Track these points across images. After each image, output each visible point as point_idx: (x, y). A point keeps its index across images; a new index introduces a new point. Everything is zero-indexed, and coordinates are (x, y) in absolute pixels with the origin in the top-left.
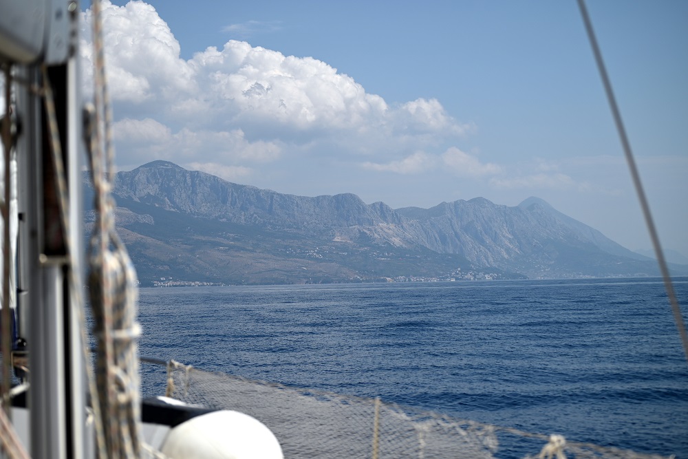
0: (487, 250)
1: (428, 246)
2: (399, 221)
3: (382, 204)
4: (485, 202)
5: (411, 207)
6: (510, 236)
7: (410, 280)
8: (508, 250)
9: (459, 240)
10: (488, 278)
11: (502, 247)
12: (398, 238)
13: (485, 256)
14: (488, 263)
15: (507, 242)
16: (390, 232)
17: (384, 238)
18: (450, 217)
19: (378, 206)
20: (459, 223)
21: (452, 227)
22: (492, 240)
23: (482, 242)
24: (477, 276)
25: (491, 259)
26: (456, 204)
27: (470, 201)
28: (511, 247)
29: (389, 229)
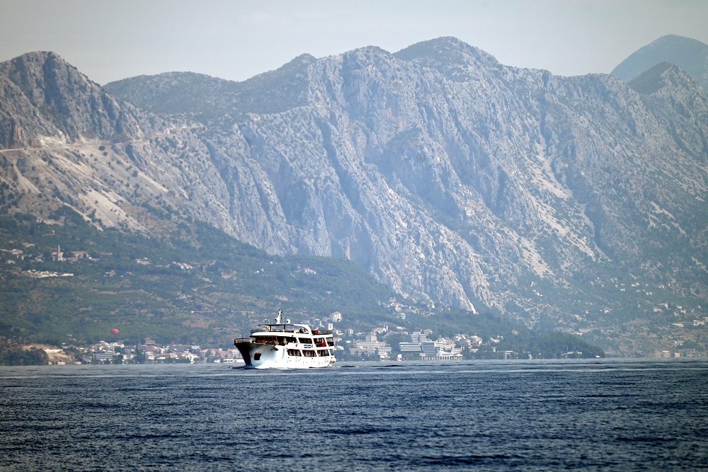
0: (464, 244)
1: (230, 226)
2: (118, 129)
3: (50, 62)
4: (466, 56)
5: (176, 75)
6: (560, 192)
7: (140, 358)
8: (548, 246)
9: (356, 204)
10: (447, 351)
11: (527, 233)
12: (112, 195)
13: (456, 268)
14: (469, 294)
15: (546, 215)
16: (82, 170)
17: (57, 193)
18: (324, 113)
19: (35, 70)
20: (361, 139)
21: (332, 154)
22: (488, 204)
23: (449, 213)
24: (404, 346)
25: (479, 280)
26: (350, 64)
27: (405, 54)
28: (563, 231)
29: (78, 158)
